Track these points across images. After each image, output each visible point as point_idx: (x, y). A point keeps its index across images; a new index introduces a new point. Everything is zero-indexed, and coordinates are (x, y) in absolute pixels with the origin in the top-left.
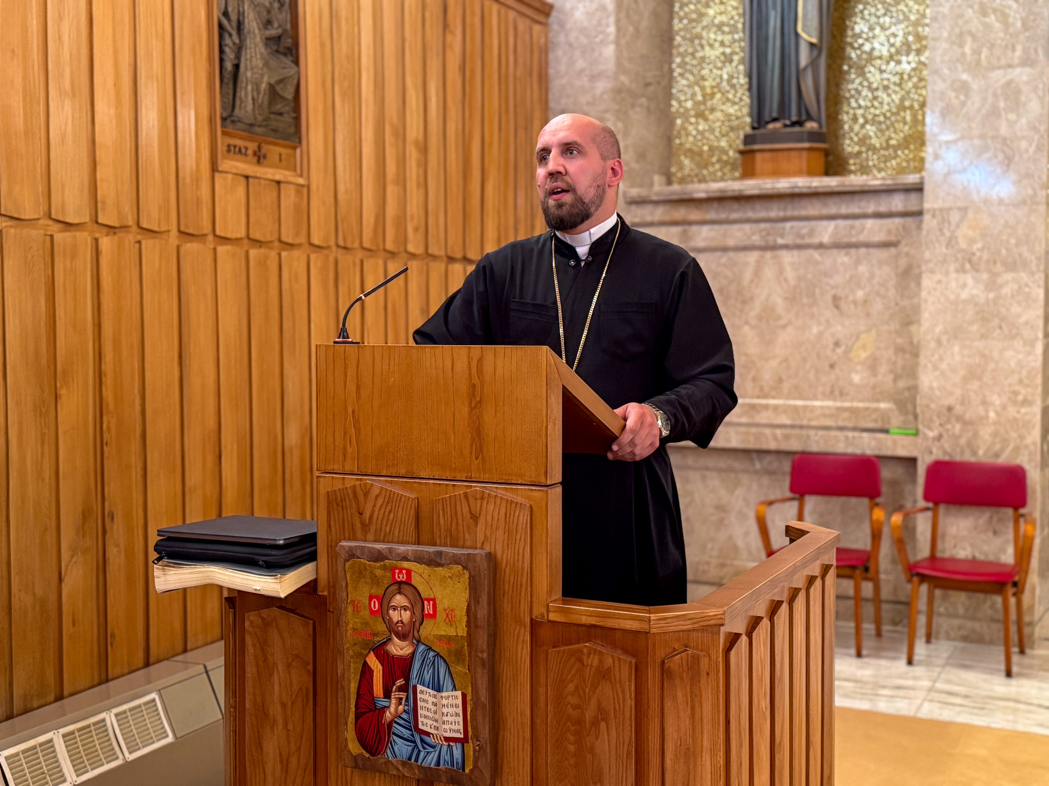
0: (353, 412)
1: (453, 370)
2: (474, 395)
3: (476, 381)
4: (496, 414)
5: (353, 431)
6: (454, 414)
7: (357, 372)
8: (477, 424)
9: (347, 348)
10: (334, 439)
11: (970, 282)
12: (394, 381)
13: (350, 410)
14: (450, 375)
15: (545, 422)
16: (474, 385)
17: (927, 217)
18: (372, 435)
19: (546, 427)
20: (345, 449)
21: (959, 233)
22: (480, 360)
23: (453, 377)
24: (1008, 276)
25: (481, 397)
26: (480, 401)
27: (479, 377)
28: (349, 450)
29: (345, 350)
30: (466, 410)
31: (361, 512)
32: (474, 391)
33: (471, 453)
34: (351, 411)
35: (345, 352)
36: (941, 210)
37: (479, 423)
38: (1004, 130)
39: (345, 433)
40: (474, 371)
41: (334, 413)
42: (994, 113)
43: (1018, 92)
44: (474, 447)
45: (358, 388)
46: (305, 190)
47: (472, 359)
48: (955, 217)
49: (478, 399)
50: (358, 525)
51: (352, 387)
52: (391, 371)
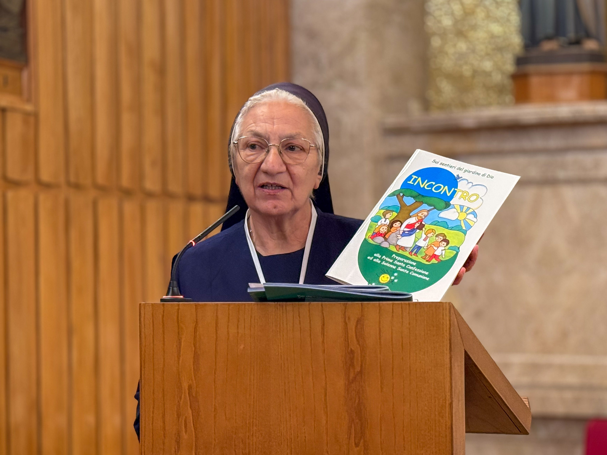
0: (190, 387)
1: (323, 333)
2: (352, 365)
3: (354, 346)
4: (382, 388)
5: (190, 412)
6: (326, 390)
7: (195, 337)
8: (357, 401)
9: (181, 307)
10: (164, 423)
12: (244, 348)
13: (185, 385)
14: (321, 340)
15: (448, 397)
16: (352, 352)
18: (215, 418)
19: (451, 404)
20: (178, 434)
22: (359, 321)
23: (323, 342)
25: (361, 366)
26: (361, 372)
27: (358, 341)
28: (185, 436)
29: (178, 309)
30: (341, 383)
32: (352, 359)
33: (349, 438)
34: (187, 388)
35: (178, 312)
37: (359, 401)
39: (179, 416)
40: (352, 333)
41: (163, 390)
44: (353, 431)
45: (196, 357)
47: (349, 318)
49: (358, 369)
51: (188, 356)
52: (240, 335)
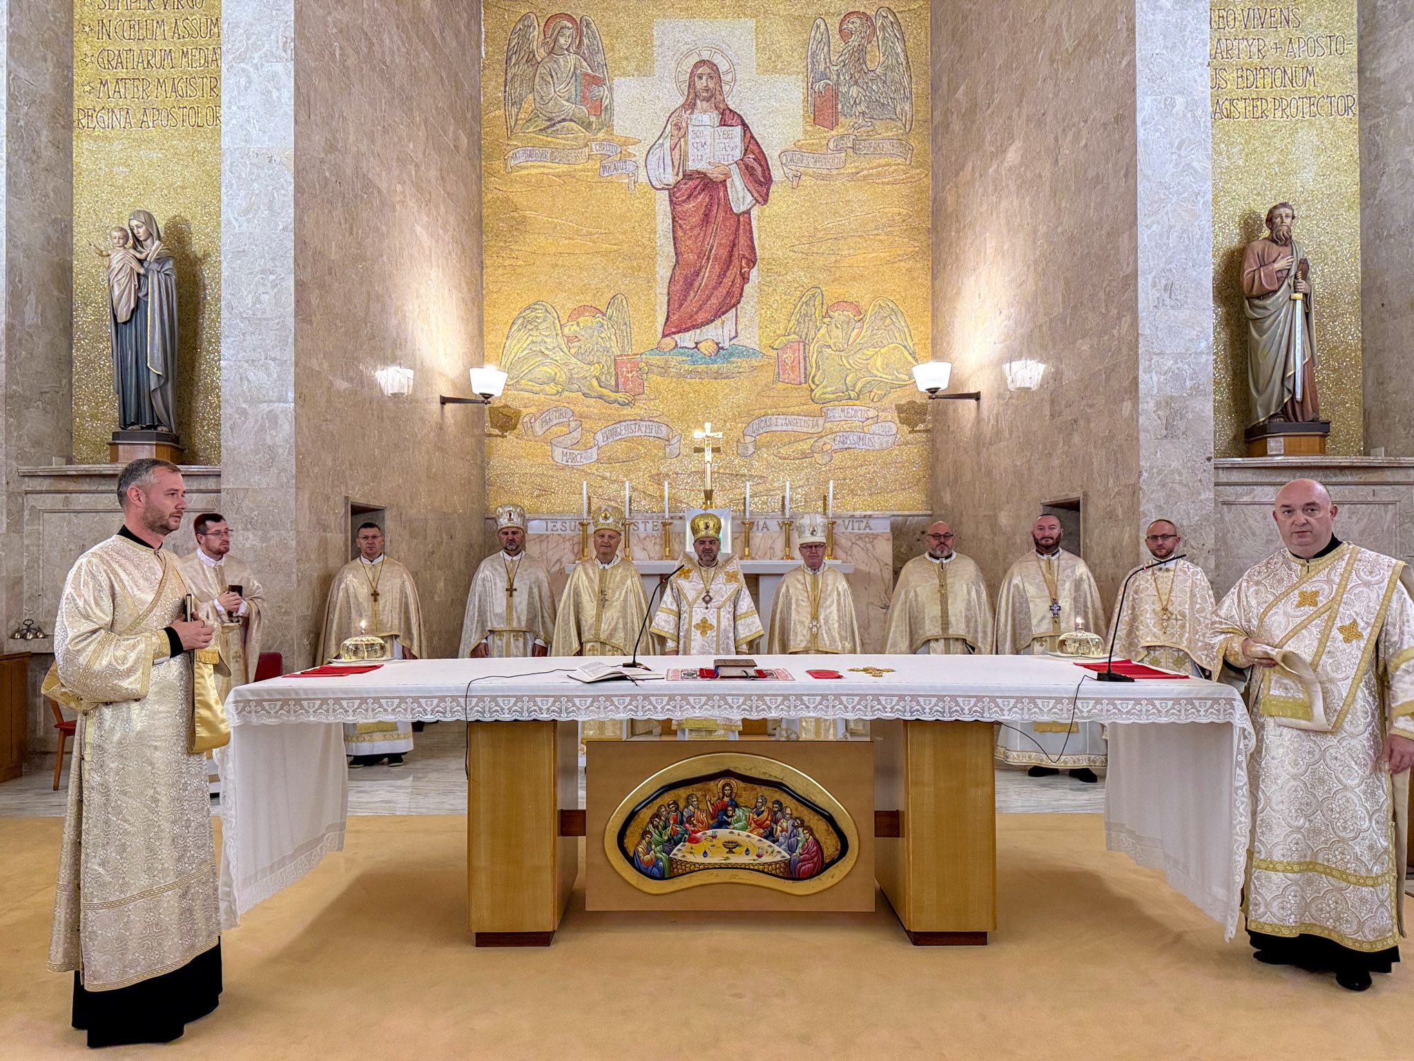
11: (251, 536)
17: (223, 494)
21: (244, 505)
24: (272, 533)
36: (232, 489)
38: (269, 441)
42: (262, 429)
43: (276, 417)
48: (241, 495)
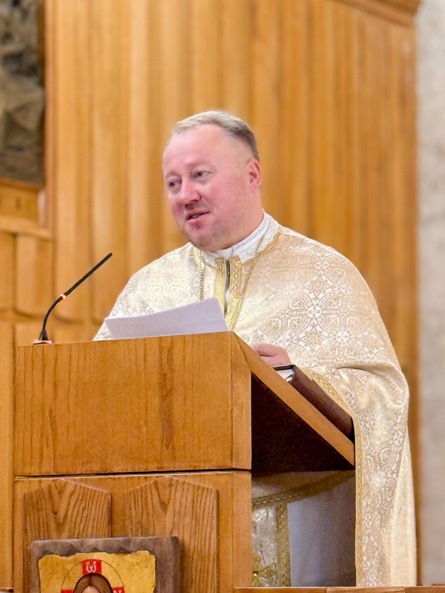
1: (145, 361)
2: (165, 384)
3: (167, 370)
4: (184, 401)
5: (50, 431)
6: (146, 406)
7: (55, 371)
10: (31, 442)
12: (89, 376)
14: (143, 366)
16: (165, 374)
18: (68, 433)
19: (232, 411)
20: (42, 451)
22: (170, 350)
23: (145, 368)
25: (171, 385)
27: (169, 365)
28: (46, 452)
29: (43, 349)
30: (157, 400)
31: (56, 512)
32: (165, 380)
33: (162, 443)
34: (48, 412)
35: (43, 352)
37: (169, 413)
39: (42, 434)
40: (165, 360)
41: (32, 415)
44: (165, 437)
45: (55, 387)
46: (50, 246)
47: (163, 349)
50: (53, 525)
51: (49, 387)
52: (86, 367)
